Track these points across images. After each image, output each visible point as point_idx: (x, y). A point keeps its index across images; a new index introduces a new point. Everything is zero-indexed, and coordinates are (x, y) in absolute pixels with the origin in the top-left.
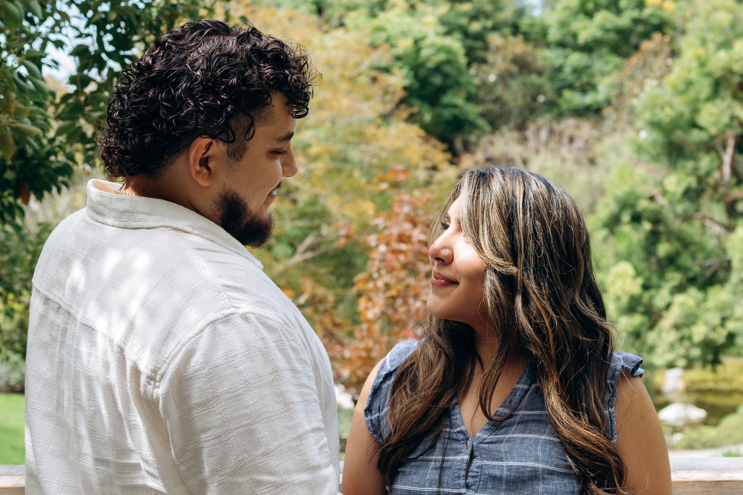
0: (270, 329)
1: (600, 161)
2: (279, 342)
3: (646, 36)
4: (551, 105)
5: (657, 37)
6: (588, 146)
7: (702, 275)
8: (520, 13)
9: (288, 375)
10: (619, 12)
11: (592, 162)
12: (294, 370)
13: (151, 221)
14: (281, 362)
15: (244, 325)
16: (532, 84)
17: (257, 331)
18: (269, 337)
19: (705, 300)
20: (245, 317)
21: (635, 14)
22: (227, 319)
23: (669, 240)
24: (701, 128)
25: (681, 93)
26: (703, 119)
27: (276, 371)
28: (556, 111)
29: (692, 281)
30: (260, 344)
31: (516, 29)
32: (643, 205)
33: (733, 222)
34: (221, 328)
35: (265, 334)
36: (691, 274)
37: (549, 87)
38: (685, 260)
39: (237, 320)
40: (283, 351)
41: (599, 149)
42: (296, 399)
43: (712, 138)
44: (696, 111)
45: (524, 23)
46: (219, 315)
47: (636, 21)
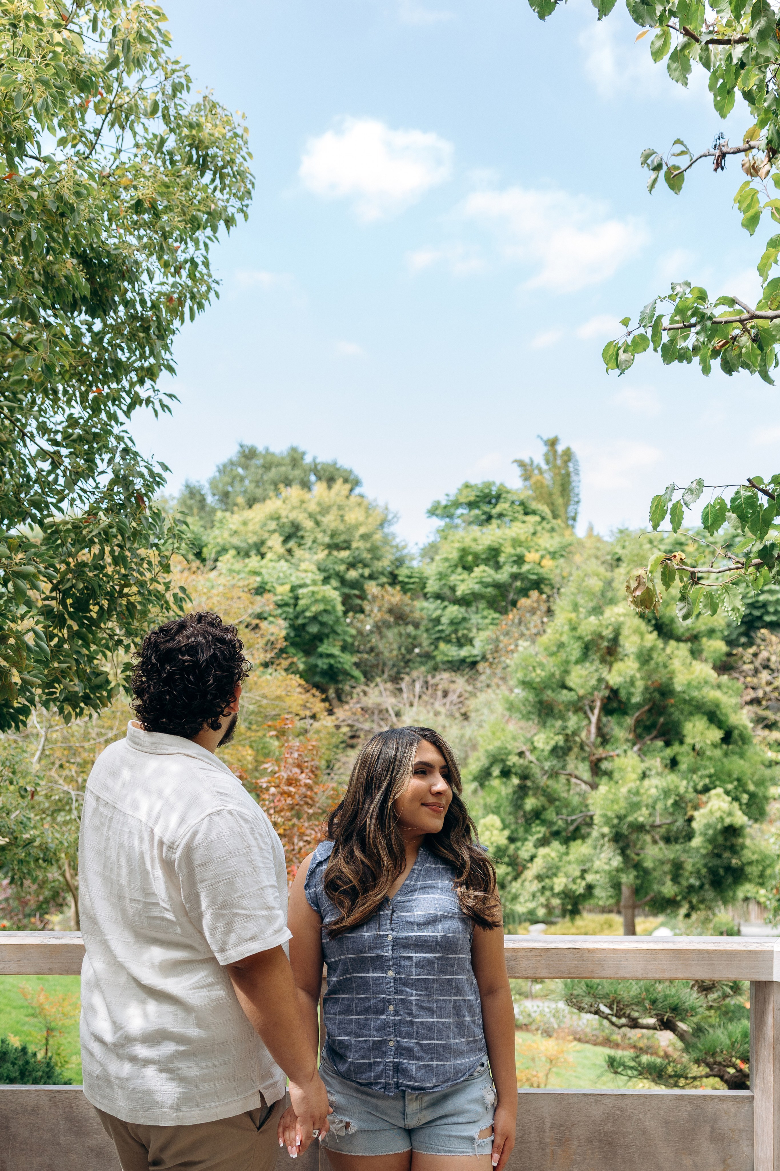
0: (246, 821)
1: (473, 715)
2: (251, 829)
3: (524, 592)
4: (427, 656)
5: (534, 594)
6: (462, 699)
7: (565, 830)
8: (399, 562)
9: (256, 850)
10: (498, 567)
11: (465, 716)
12: (260, 847)
13: (171, 750)
14: (253, 842)
15: (229, 817)
16: (409, 635)
17: (237, 821)
18: (245, 826)
19: (567, 854)
20: (230, 812)
21: (515, 569)
22: (219, 813)
23: (534, 795)
24: (570, 689)
25: (552, 654)
26: (573, 680)
27: (249, 847)
28: (431, 663)
29: (556, 834)
30: (239, 829)
31: (394, 579)
32: (513, 760)
33: (597, 779)
34: (215, 818)
35: (242, 823)
36: (555, 828)
37: (425, 640)
38: (550, 814)
39: (225, 813)
40: (253, 835)
41: (472, 704)
42: (261, 865)
43: (580, 698)
44: (567, 672)
45: (403, 573)
46: (214, 810)
47: (515, 577)
